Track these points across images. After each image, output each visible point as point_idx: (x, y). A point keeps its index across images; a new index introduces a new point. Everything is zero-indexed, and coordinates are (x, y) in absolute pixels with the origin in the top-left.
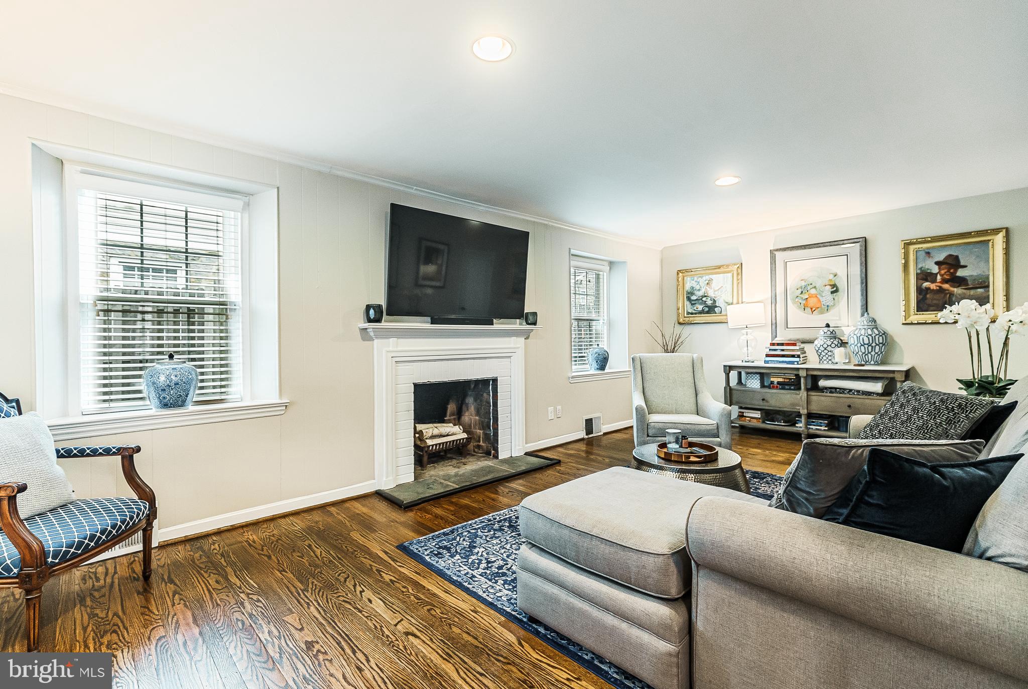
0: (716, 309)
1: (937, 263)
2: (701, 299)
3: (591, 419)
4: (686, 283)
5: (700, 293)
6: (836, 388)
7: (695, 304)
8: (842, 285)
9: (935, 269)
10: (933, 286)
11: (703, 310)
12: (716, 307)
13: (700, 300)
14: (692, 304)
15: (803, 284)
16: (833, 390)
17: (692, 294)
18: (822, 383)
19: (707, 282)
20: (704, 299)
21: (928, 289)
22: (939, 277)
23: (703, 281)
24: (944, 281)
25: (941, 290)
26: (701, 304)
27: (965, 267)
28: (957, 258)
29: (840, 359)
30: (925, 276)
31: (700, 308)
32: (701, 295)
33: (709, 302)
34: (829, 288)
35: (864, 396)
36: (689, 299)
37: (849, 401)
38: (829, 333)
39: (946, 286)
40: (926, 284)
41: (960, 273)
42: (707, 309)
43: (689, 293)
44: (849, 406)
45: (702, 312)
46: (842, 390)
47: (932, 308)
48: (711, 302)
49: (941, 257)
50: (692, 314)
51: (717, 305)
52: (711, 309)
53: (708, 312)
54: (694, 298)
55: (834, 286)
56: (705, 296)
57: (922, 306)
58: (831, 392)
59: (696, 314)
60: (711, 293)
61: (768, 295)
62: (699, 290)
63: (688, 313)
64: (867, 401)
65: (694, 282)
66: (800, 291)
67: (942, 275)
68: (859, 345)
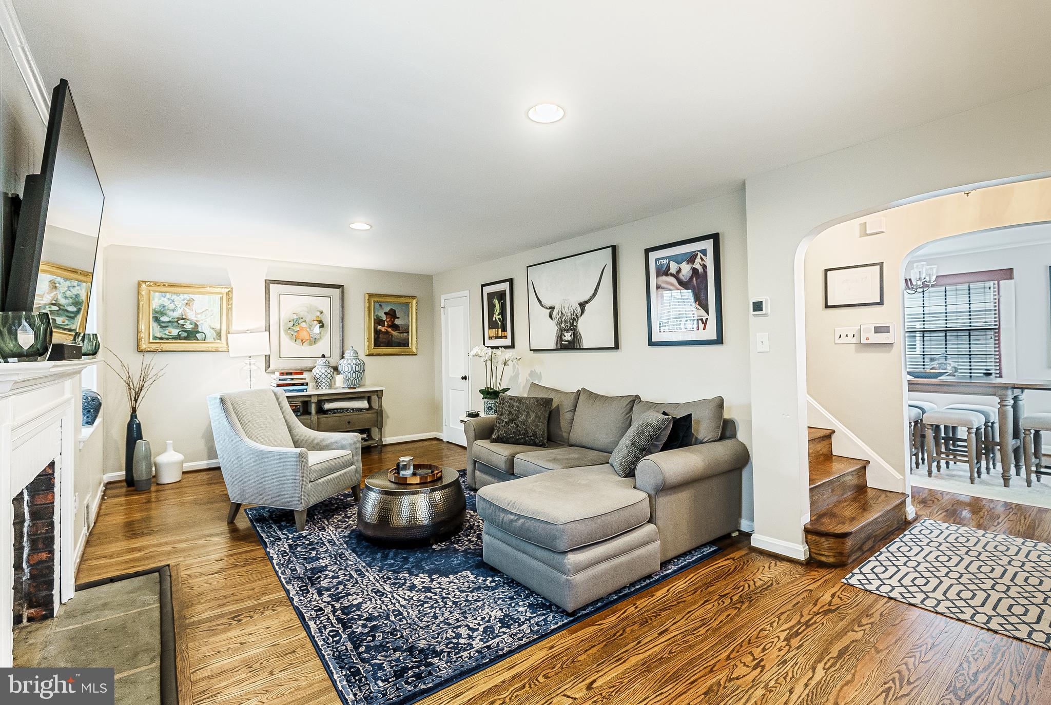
0: (197, 335)
1: (385, 313)
2: (177, 322)
4: (154, 299)
5: (176, 314)
6: (337, 409)
7: (167, 327)
8: (327, 321)
9: (384, 317)
10: (383, 329)
11: (179, 335)
12: (198, 332)
13: (174, 322)
14: (162, 327)
15: (295, 317)
16: (334, 411)
17: (163, 314)
18: (327, 406)
19: (186, 301)
20: (181, 322)
21: (380, 330)
22: (386, 323)
23: (179, 300)
24: (389, 326)
25: (387, 332)
26: (176, 327)
27: (399, 318)
28: (394, 311)
29: (340, 384)
30: (379, 321)
31: (175, 332)
32: (178, 316)
33: (189, 326)
34: (316, 322)
35: (357, 413)
36: (157, 320)
37: (347, 419)
38: (327, 362)
39: (389, 330)
40: (379, 327)
41: (397, 322)
42: (185, 334)
43: (157, 312)
44: (349, 422)
45: (178, 337)
46: (342, 410)
47: (382, 345)
48: (191, 326)
49: (387, 310)
50: (162, 339)
51: (200, 330)
52: (191, 335)
53: (186, 338)
54: (164, 319)
55: (320, 322)
56: (183, 319)
57: (377, 344)
58: (335, 413)
59: (167, 339)
60: (191, 315)
61: (263, 324)
62: (173, 310)
63: (155, 338)
64: (361, 416)
65: (165, 299)
66: (292, 323)
67: (387, 322)
68: (352, 372)
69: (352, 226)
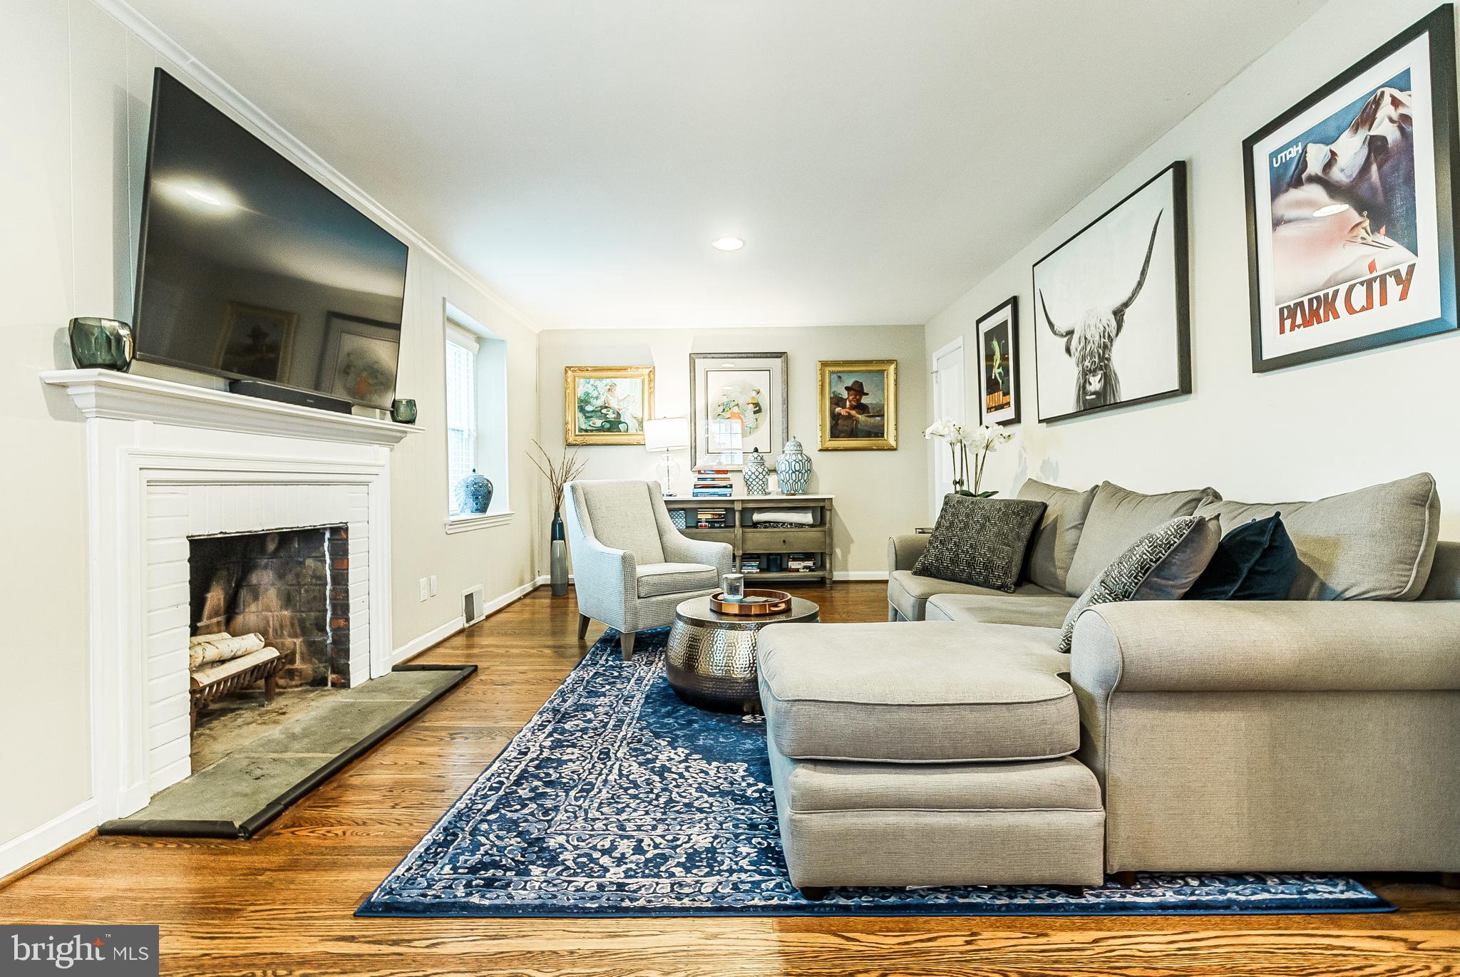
0: (620, 426)
1: (847, 388)
2: (600, 411)
3: (471, 595)
4: (578, 387)
5: (599, 403)
6: (769, 522)
7: (592, 417)
8: (765, 404)
9: (845, 395)
10: (843, 412)
11: (602, 426)
12: (621, 422)
13: (598, 412)
14: (587, 418)
15: (725, 400)
16: (767, 524)
17: (587, 403)
18: (757, 517)
19: (608, 387)
20: (604, 411)
21: (840, 414)
22: (848, 403)
23: (602, 385)
24: (852, 408)
25: (850, 417)
26: (599, 418)
27: (867, 394)
28: (861, 385)
29: (774, 489)
30: (837, 401)
31: (598, 423)
32: (601, 404)
33: (611, 416)
34: (751, 406)
35: (797, 529)
36: (582, 409)
37: (783, 536)
38: (759, 458)
39: (853, 412)
40: (838, 409)
41: (864, 400)
42: (608, 425)
43: (582, 401)
44: (784, 541)
45: (601, 429)
46: (775, 524)
47: (842, 435)
48: (614, 416)
49: (849, 383)
50: (586, 431)
51: (622, 420)
52: (613, 425)
53: (609, 430)
54: (589, 408)
55: (757, 405)
56: (606, 407)
57: (835, 434)
58: (766, 527)
59: (592, 431)
60: (614, 404)
61: (686, 410)
62: (597, 398)
63: (581, 430)
64: (801, 534)
65: (589, 386)
66: (722, 408)
67: (850, 401)
68: (791, 472)
69: (716, 244)
